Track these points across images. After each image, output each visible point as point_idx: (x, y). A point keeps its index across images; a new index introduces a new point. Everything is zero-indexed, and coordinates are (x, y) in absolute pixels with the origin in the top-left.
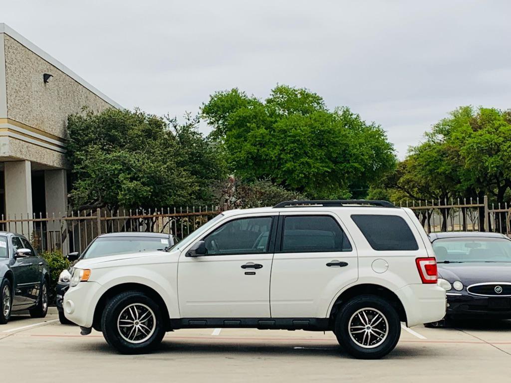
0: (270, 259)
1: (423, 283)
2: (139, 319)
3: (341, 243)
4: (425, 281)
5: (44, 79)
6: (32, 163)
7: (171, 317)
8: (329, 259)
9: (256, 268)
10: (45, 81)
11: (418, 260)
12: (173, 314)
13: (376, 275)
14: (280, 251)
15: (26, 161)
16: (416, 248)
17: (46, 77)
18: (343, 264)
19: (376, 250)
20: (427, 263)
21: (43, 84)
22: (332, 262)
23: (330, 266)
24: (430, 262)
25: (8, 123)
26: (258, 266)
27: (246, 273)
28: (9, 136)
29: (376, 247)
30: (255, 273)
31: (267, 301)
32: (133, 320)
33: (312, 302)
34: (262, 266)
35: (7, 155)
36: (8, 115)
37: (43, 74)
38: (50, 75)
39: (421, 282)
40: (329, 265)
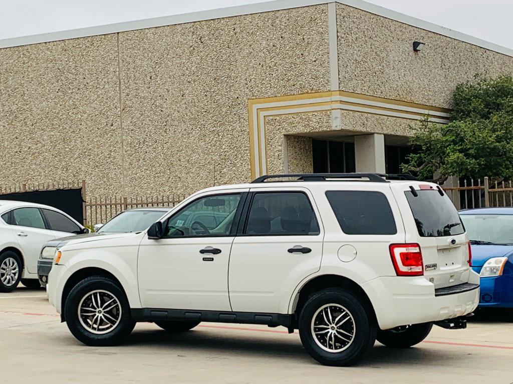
0: (229, 243)
1: (398, 275)
2: (101, 307)
3: (309, 225)
4: (399, 273)
5: (414, 47)
6: (386, 137)
7: (132, 307)
8: (293, 244)
9: (214, 253)
10: (415, 50)
11: (392, 247)
12: (134, 304)
13: (342, 265)
14: (243, 233)
15: (376, 135)
16: (393, 231)
17: (416, 45)
18: (306, 251)
19: (346, 233)
20: (404, 250)
21: (412, 53)
22: (295, 248)
23: (292, 252)
24: (407, 250)
25: (340, 95)
26: (217, 251)
27: (204, 259)
28: (341, 109)
29: (347, 230)
30: (212, 259)
31: (225, 292)
32: (96, 309)
33: (272, 295)
34: (220, 251)
35: (339, 128)
36: (339, 87)
37: (413, 41)
38: (420, 43)
39: (395, 274)
40: (290, 251)
